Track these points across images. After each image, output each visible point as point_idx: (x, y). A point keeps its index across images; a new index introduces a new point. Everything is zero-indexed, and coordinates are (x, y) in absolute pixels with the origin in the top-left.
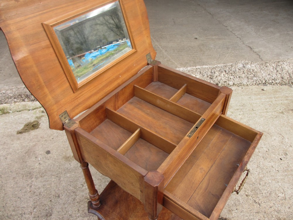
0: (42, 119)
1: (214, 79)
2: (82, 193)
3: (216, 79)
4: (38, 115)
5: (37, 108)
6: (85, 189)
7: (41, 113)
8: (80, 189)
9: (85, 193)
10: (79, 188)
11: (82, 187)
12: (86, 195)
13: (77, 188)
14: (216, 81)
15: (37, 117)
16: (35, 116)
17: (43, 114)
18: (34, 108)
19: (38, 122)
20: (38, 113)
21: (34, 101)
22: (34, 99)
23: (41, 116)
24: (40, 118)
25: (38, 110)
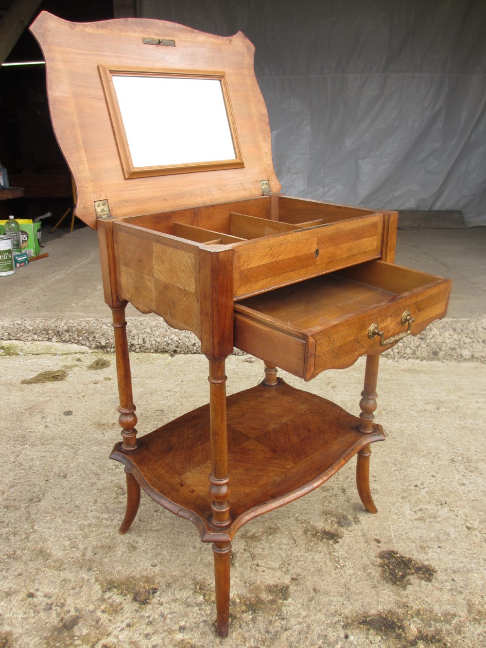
0: (73, 369)
1: (428, 341)
2: (110, 478)
3: (432, 341)
4: (68, 364)
5: (71, 354)
6: (119, 473)
7: (75, 361)
8: (110, 471)
9: (118, 478)
10: (110, 469)
11: (115, 469)
12: (118, 481)
13: (106, 468)
14: (432, 344)
15: (65, 366)
16: (62, 364)
17: (79, 363)
18: (65, 352)
19: (65, 373)
20: (69, 361)
21: (68, 342)
22: (68, 339)
23: (74, 366)
24: (70, 367)
25: (72, 356)
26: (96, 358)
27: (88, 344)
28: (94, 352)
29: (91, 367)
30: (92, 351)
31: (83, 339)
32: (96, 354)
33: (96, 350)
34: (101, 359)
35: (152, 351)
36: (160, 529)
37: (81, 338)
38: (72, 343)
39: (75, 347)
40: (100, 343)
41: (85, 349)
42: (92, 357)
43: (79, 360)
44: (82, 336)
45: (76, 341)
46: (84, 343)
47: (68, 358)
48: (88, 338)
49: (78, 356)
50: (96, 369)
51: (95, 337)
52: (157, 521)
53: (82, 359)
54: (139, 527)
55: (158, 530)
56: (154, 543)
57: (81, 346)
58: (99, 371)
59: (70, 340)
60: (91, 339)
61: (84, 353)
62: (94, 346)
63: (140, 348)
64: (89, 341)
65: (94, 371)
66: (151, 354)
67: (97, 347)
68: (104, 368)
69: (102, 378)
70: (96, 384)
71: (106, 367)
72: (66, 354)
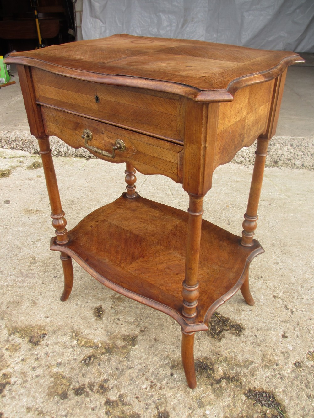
2: (28, 251)
4: (14, 165)
5: (16, 157)
6: (35, 247)
7: (18, 162)
8: (29, 246)
12: (32, 254)
13: (26, 244)
15: (11, 167)
16: (10, 165)
17: (21, 164)
18: (13, 156)
19: (10, 171)
20: (15, 162)
21: (15, 149)
22: (15, 147)
23: (18, 166)
24: (15, 168)
25: (17, 159)
26: (34, 161)
27: (29, 150)
28: (33, 156)
29: (29, 168)
30: (32, 155)
31: (26, 147)
32: (34, 158)
33: (35, 155)
34: (37, 162)
35: (73, 156)
36: (56, 290)
37: (24, 146)
38: (18, 149)
39: (20, 153)
40: (37, 150)
41: (27, 154)
42: (31, 160)
43: (21, 162)
44: (25, 144)
45: (21, 148)
46: (26, 150)
47: (14, 161)
48: (29, 146)
49: (21, 159)
50: (32, 169)
51: (34, 145)
52: (54, 284)
53: (24, 161)
54: (41, 288)
55: (54, 291)
56: (50, 300)
57: (24, 152)
58: (34, 171)
59: (16, 147)
60: (31, 147)
61: (25, 157)
62: (33, 152)
63: (65, 154)
64: (30, 148)
65: (31, 170)
66: (73, 158)
67: (35, 153)
68: (38, 168)
69: (35, 176)
70: (30, 180)
71: (40, 168)
72: (13, 158)
